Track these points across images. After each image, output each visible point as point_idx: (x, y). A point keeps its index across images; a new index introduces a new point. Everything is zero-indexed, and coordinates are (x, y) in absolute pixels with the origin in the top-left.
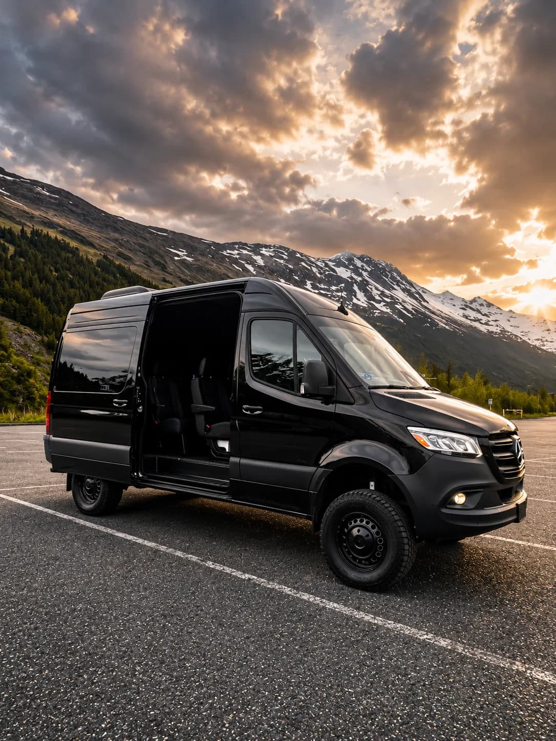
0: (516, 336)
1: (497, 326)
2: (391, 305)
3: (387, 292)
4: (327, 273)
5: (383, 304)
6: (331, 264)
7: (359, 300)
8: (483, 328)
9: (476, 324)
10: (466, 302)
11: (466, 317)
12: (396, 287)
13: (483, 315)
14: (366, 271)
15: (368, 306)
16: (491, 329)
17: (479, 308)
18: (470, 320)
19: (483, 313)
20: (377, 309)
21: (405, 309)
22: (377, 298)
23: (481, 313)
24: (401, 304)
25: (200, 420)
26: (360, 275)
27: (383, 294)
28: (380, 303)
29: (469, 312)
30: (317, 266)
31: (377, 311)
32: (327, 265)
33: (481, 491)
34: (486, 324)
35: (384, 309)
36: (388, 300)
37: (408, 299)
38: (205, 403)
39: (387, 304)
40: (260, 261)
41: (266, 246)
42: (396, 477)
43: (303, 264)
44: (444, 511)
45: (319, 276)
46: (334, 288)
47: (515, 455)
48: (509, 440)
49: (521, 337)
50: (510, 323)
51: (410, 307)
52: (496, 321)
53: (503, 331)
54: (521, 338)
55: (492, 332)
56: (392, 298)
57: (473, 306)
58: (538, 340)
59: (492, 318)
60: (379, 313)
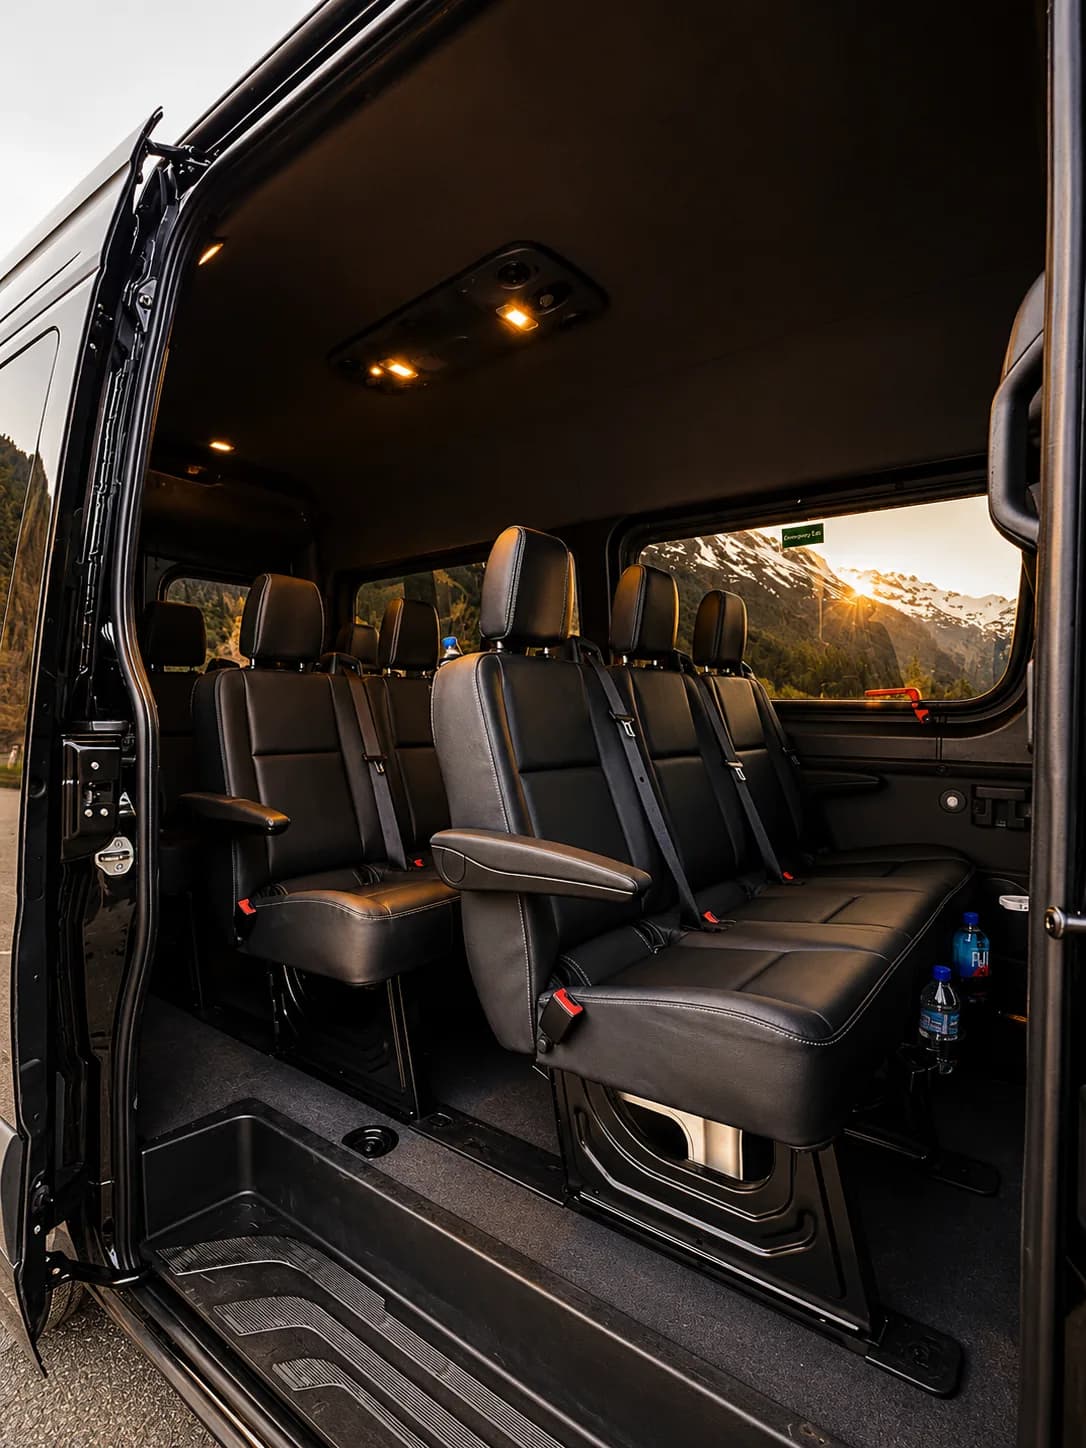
3: (749, 551)
13: (907, 591)
20: (733, 572)
21: (779, 574)
22: (735, 558)
23: (902, 588)
24: (772, 568)
39: (751, 567)
50: (948, 603)
51: (785, 573)
52: (926, 599)
56: (755, 558)
60: (735, 578)
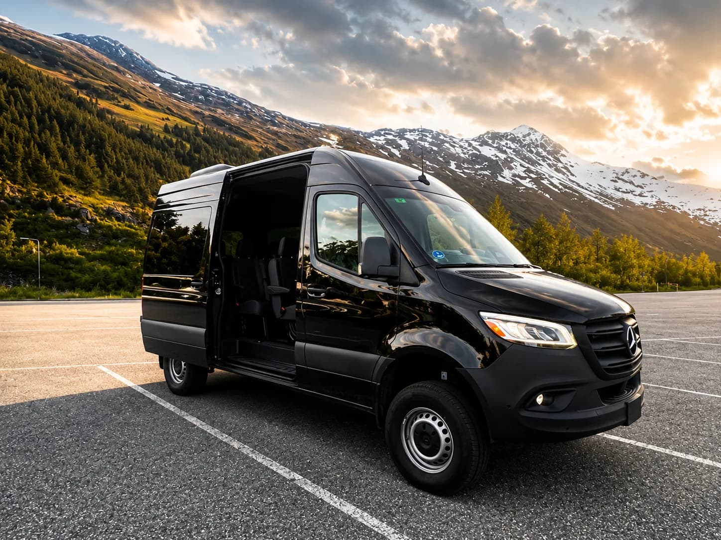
0: (674, 207)
1: (652, 197)
2: (536, 181)
4: (470, 152)
5: (528, 180)
6: (474, 144)
7: (504, 178)
8: (637, 201)
9: (629, 197)
10: (617, 174)
11: (617, 190)
12: (541, 162)
13: (636, 187)
14: (510, 148)
15: (513, 183)
16: (645, 200)
17: (632, 179)
18: (622, 192)
19: (636, 185)
21: (552, 184)
23: (633, 184)
24: (547, 179)
25: (277, 303)
26: (505, 152)
27: (528, 170)
28: (525, 179)
29: (620, 184)
30: (461, 147)
31: (523, 188)
32: (470, 145)
33: (574, 390)
34: (640, 195)
35: (529, 185)
36: (534, 176)
37: (555, 174)
38: (281, 285)
40: (405, 145)
41: (411, 131)
42: (465, 371)
43: (447, 145)
44: (524, 413)
45: (462, 155)
46: (477, 167)
47: (626, 345)
48: (620, 327)
49: (681, 207)
50: (667, 194)
51: (556, 182)
52: (651, 192)
53: (660, 202)
54: (679, 209)
55: (647, 204)
57: (625, 177)
58: (699, 209)
59: (646, 189)
60: (524, 189)
